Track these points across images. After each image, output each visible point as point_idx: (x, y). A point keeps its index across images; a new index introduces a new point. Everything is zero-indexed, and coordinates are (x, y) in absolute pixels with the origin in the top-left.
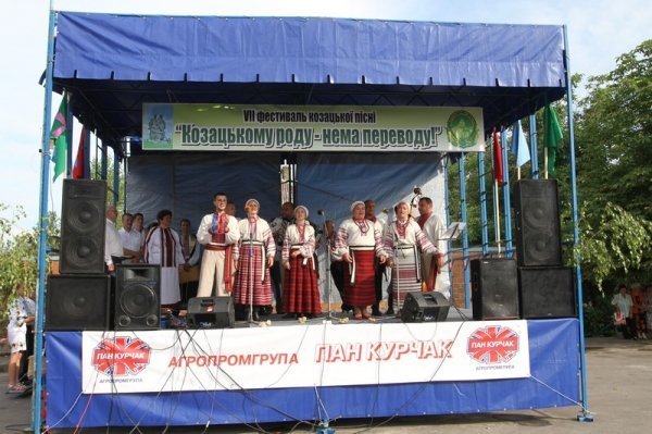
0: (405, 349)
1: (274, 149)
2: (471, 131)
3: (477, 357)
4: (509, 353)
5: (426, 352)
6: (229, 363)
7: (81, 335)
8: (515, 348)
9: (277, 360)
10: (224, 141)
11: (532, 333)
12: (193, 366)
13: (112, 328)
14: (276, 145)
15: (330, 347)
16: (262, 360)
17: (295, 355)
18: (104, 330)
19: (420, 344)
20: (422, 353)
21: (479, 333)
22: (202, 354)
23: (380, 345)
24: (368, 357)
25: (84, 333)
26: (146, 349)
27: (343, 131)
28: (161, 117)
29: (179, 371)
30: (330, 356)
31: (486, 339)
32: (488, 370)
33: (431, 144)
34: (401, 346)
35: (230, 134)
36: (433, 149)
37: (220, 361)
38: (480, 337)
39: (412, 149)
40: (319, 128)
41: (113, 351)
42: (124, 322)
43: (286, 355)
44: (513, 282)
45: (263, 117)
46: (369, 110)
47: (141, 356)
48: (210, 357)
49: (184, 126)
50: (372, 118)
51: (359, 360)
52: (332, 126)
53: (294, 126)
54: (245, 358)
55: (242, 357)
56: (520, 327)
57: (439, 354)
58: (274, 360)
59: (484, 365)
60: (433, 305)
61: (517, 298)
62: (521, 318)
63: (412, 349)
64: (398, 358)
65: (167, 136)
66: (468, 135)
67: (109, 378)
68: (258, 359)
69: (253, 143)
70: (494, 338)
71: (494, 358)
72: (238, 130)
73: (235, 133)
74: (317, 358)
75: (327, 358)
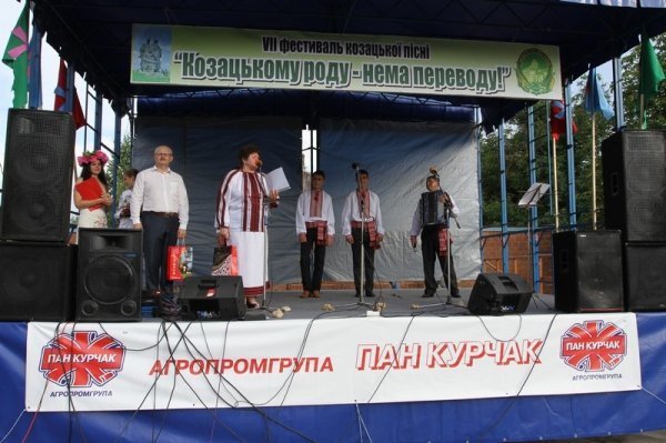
0: (479, 352)
1: (301, 87)
2: (546, 74)
3: (573, 362)
4: (614, 357)
5: (506, 356)
6: (236, 370)
7: (26, 327)
8: (622, 350)
9: (303, 367)
10: (237, 75)
11: (643, 330)
12: (186, 372)
13: (72, 318)
14: (303, 82)
15: (378, 349)
16: (282, 366)
17: (328, 359)
18: (60, 321)
19: (499, 343)
20: (502, 357)
21: (575, 329)
22: (198, 357)
23: (445, 347)
24: (430, 363)
25: (31, 325)
26: (119, 349)
27: (388, 67)
28: (156, 42)
29: (165, 381)
30: (377, 361)
31: (585, 339)
32: (589, 380)
33: (497, 88)
34: (473, 348)
35: (244, 67)
36: (500, 95)
37: (223, 367)
38: (576, 335)
39: (473, 94)
40: (358, 63)
41: (72, 351)
42: (89, 310)
43: (316, 360)
44: (617, 263)
45: (287, 46)
46: (421, 42)
47: (111, 358)
48: (209, 362)
49: (186, 55)
50: (424, 54)
51: (417, 366)
52: (374, 61)
53: (327, 59)
54: (259, 363)
55: (254, 361)
56: (627, 322)
57: (524, 359)
58: (298, 366)
59: (583, 373)
60: (512, 291)
61: (621, 283)
62: (626, 311)
63: (488, 351)
64: (470, 364)
65: (164, 66)
66: (541, 78)
67: (65, 389)
68: (276, 365)
69: (274, 78)
70: (594, 337)
71: (595, 364)
72: (255, 62)
73: (251, 65)
74: (359, 365)
75: (372, 364)
